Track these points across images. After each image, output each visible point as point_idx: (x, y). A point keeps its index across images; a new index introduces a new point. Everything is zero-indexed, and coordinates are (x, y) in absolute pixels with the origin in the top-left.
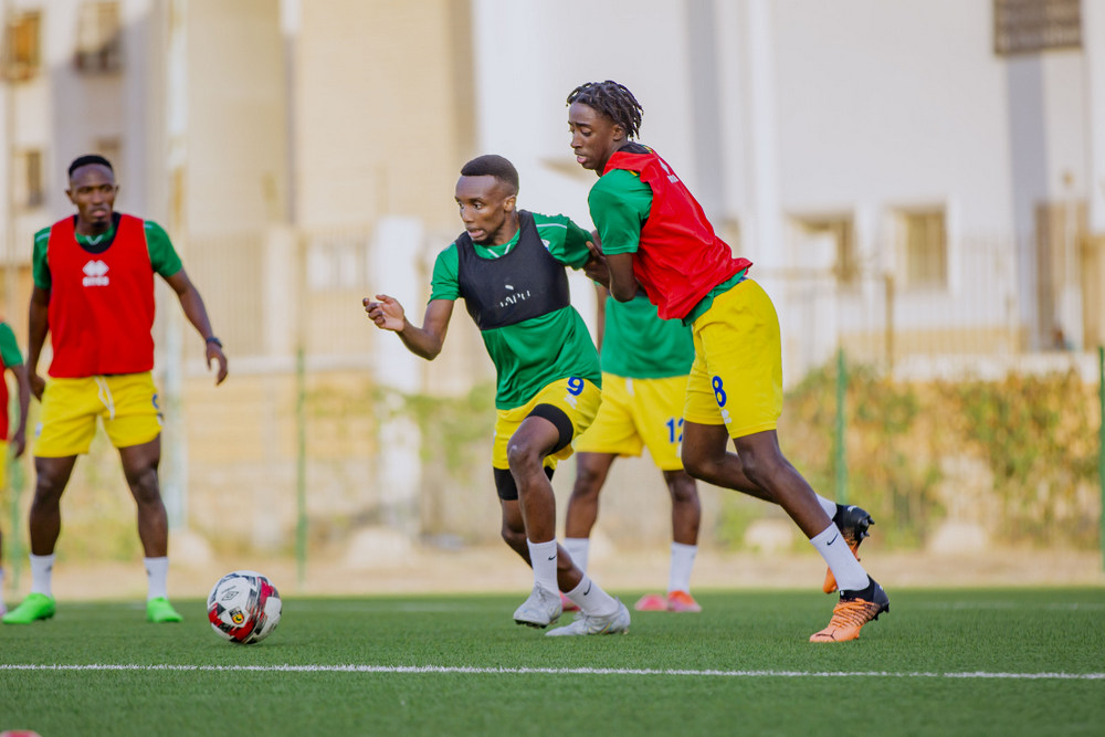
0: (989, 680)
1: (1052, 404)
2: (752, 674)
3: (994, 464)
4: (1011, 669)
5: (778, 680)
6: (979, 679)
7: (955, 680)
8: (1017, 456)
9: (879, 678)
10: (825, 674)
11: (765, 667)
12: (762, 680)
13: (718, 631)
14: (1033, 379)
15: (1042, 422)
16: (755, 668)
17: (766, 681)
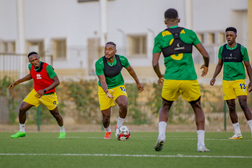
0: (71, 156)
1: (91, 88)
2: (12, 154)
3: (77, 103)
4: (76, 153)
5: (19, 156)
6: (68, 156)
7: (62, 156)
8: (82, 101)
9: (44, 156)
10: (31, 154)
11: (16, 153)
12: (15, 156)
13: (5, 144)
14: (86, 82)
15: (88, 92)
16: (13, 153)
17: (16, 156)
